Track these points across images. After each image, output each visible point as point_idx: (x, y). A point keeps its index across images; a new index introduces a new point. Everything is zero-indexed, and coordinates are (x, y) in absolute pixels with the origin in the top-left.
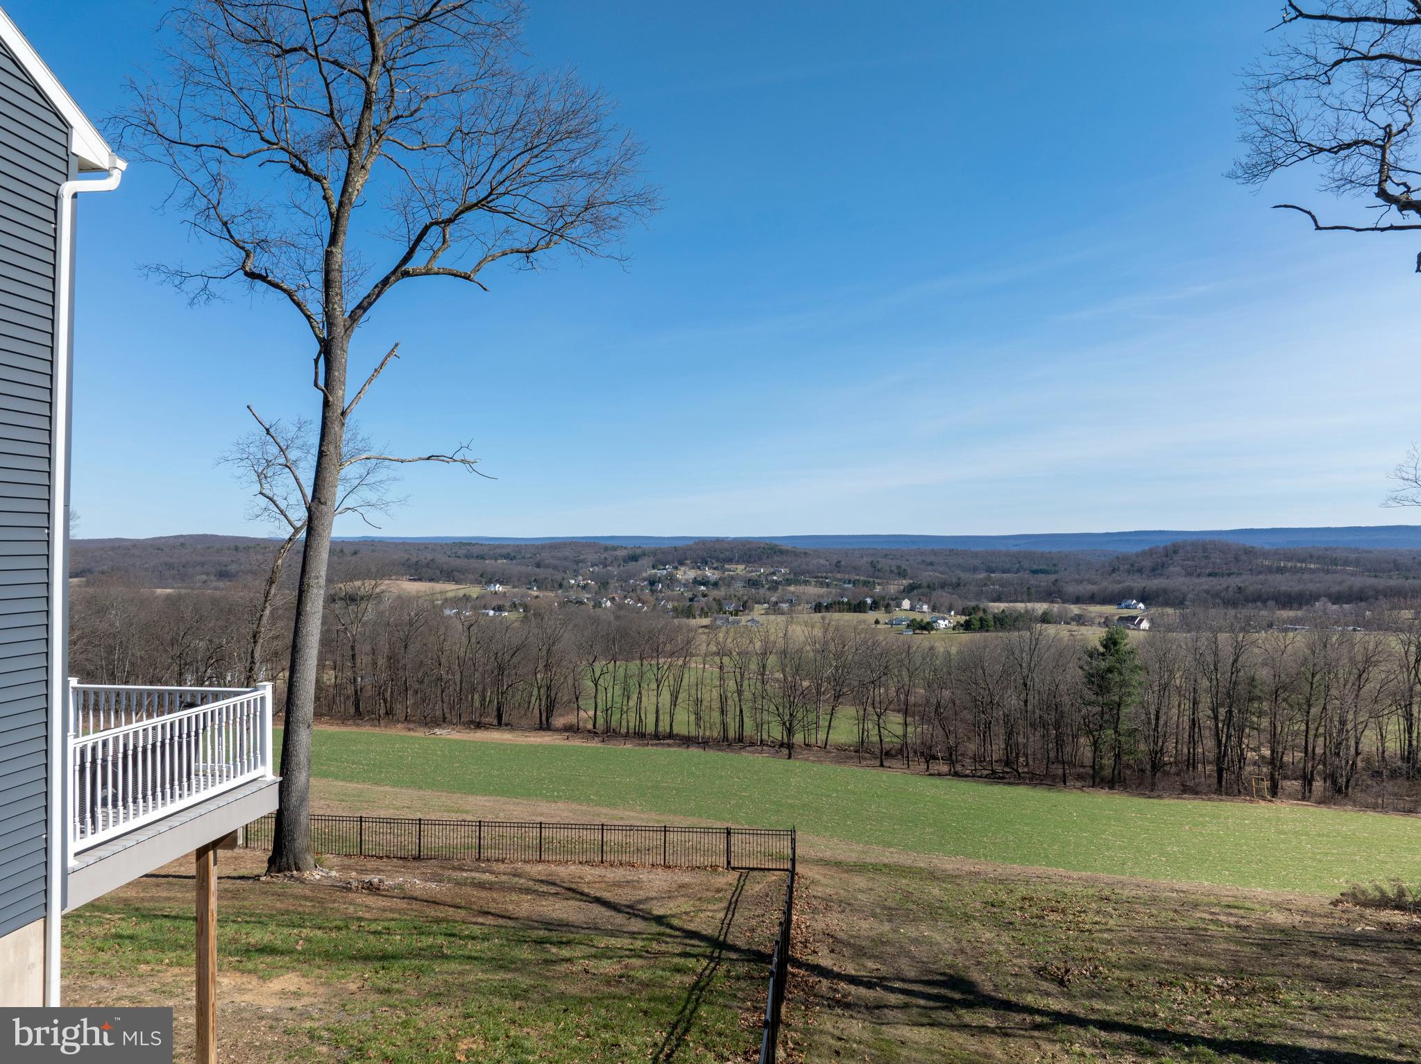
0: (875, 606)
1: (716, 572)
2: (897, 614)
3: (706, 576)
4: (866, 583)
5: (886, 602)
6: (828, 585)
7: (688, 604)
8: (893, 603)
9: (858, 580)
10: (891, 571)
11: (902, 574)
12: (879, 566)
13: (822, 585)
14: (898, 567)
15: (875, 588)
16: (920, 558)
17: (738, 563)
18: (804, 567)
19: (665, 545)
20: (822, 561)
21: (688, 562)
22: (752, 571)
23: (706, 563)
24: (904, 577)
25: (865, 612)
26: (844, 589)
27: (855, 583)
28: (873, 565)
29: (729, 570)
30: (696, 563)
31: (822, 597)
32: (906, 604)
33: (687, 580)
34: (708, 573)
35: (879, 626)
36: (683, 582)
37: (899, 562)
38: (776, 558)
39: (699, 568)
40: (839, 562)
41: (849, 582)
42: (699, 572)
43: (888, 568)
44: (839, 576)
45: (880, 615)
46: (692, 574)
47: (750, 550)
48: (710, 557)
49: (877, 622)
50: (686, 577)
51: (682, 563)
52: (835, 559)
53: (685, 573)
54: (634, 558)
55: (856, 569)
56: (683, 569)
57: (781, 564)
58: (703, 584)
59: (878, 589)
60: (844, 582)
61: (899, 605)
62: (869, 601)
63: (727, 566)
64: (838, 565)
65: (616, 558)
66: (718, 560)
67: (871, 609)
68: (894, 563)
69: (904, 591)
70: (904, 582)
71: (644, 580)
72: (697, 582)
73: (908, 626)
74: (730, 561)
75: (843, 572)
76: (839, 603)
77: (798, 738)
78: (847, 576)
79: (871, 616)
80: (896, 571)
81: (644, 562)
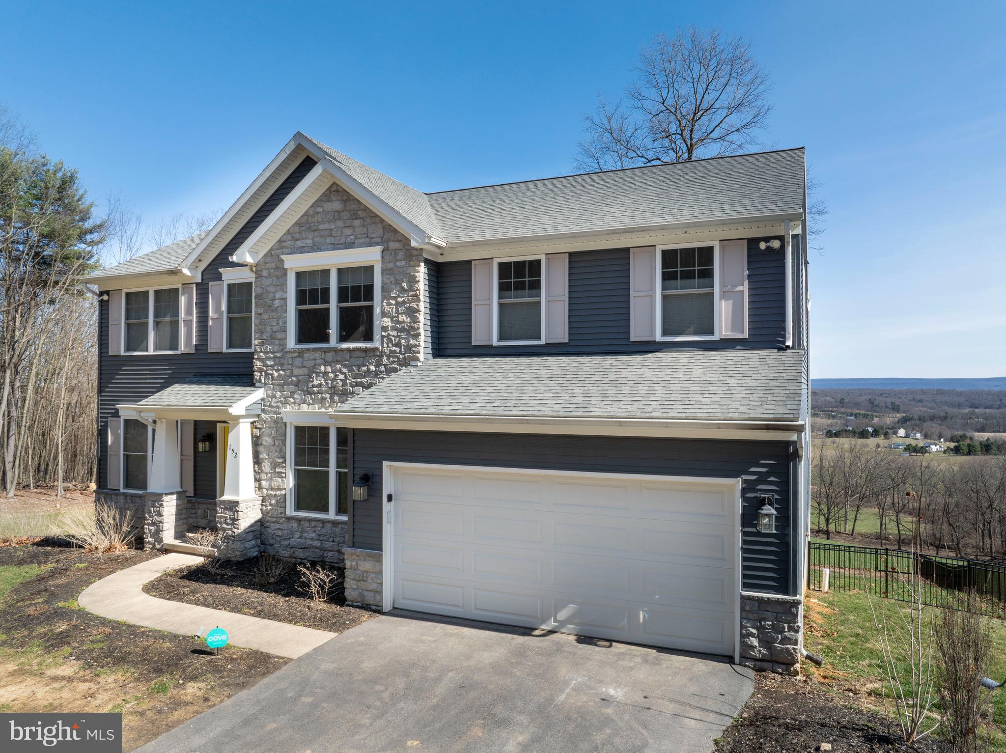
0: (875, 433)
2: (894, 440)
4: (865, 416)
5: (884, 431)
6: (834, 417)
8: (890, 432)
9: (859, 414)
10: (887, 407)
11: (895, 409)
12: (876, 403)
13: (830, 417)
14: (892, 403)
15: (873, 420)
16: (910, 397)
20: (829, 399)
24: (898, 411)
25: (867, 438)
26: (847, 421)
27: (856, 415)
28: (871, 401)
31: (832, 426)
32: (902, 432)
35: (879, 449)
37: (893, 400)
40: (843, 399)
41: (851, 415)
43: (883, 404)
44: (843, 410)
45: (880, 440)
49: (878, 446)
52: (839, 396)
55: (857, 405)
59: (876, 420)
60: (847, 415)
61: (895, 433)
62: (870, 429)
64: (842, 402)
67: (872, 436)
68: (888, 400)
69: (898, 422)
70: (898, 415)
73: (905, 449)
75: (846, 407)
76: (846, 431)
77: (832, 527)
78: (849, 411)
79: (872, 442)
80: (890, 406)
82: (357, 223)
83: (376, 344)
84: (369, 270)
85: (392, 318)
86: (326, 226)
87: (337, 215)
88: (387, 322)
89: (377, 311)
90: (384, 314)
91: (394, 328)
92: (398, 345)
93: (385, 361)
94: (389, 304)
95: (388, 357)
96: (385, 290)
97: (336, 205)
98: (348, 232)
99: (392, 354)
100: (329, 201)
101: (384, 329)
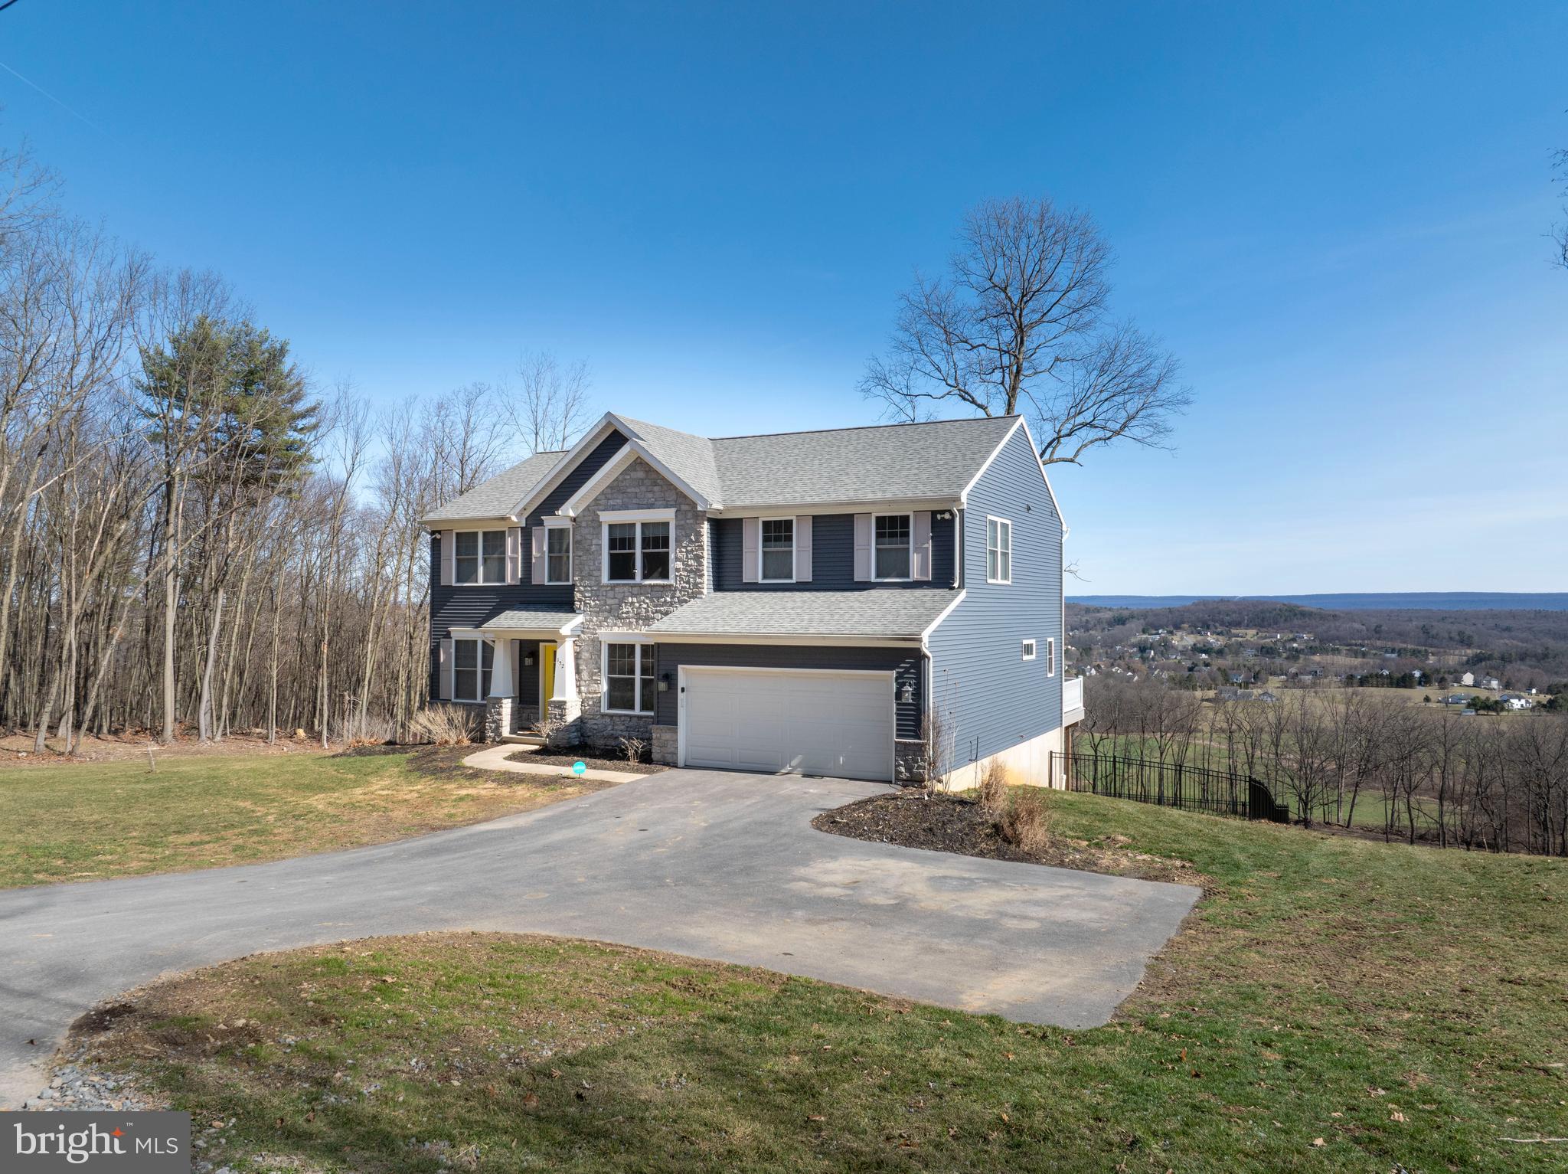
0: (1425, 680)
1: (1220, 637)
2: (1456, 690)
3: (1208, 642)
4: (1414, 653)
5: (1440, 676)
6: (1363, 654)
7: (1187, 674)
8: (1449, 677)
9: (1405, 649)
10: (1451, 639)
11: (1465, 641)
12: (1434, 632)
13: (1355, 654)
14: (1460, 633)
15: (1427, 658)
16: (1491, 622)
17: (1248, 627)
18: (1333, 632)
19: (1157, 607)
20: (1357, 626)
21: (1186, 626)
22: (1266, 637)
23: (1208, 627)
24: (1469, 646)
25: (1411, 687)
26: (1385, 660)
27: (1399, 652)
28: (1425, 630)
29: (1237, 636)
30: (1196, 627)
31: (1357, 668)
32: (1468, 678)
33: (1184, 647)
34: (1211, 638)
35: (1430, 705)
36: (1180, 648)
37: (1461, 627)
38: (1296, 622)
39: (1199, 633)
40: (1380, 627)
41: (1393, 651)
42: (1200, 638)
43: (1446, 635)
44: (1379, 643)
45: (1433, 691)
46: (1190, 640)
47: (1262, 612)
48: (1213, 620)
49: (1427, 699)
50: (1184, 643)
51: (1178, 627)
52: (1374, 622)
53: (1182, 638)
54: (1121, 621)
55: (1402, 635)
56: (1179, 633)
57: (1303, 628)
58: (1205, 652)
59: (1432, 660)
60: (1387, 652)
61: (1458, 680)
62: (1417, 674)
63: (1233, 631)
64: (1378, 630)
65: (1100, 621)
66: (1222, 624)
67: (1420, 684)
68: (1455, 628)
69: (1467, 662)
70: (1469, 651)
71: (1133, 646)
72: (1197, 649)
73: (1469, 706)
74: (1238, 624)
75: (1385, 639)
76: (1377, 676)
78: (1389, 644)
79: (1418, 693)
80: (1457, 637)
81: (1132, 625)
82: (656, 489)
83: (671, 581)
84: (666, 525)
85: (683, 562)
86: (633, 490)
87: (640, 482)
88: (679, 565)
89: (672, 556)
90: (677, 559)
91: (684, 570)
92: (688, 582)
93: (678, 594)
94: (681, 552)
95: (680, 591)
96: (678, 541)
97: (640, 474)
98: (650, 495)
99: (683, 589)
100: (635, 470)
101: (678, 570)
